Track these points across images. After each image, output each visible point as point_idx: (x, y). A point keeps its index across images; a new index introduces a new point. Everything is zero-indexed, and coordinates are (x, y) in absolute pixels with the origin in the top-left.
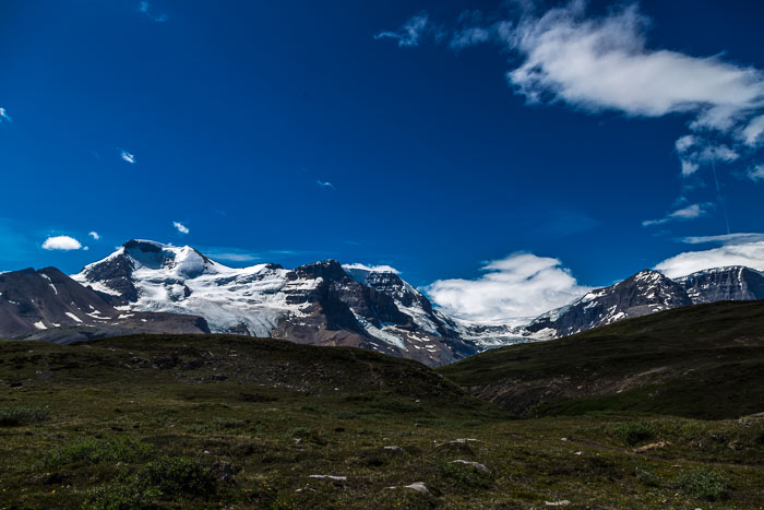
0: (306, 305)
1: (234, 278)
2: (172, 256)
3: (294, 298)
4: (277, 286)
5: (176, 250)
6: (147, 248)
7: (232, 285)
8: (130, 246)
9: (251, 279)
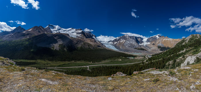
0: (80, 35)
1: (66, 30)
2: (55, 27)
3: (78, 33)
4: (74, 31)
5: (56, 26)
6: (51, 26)
7: (66, 31)
8: (49, 25)
9: (69, 30)
